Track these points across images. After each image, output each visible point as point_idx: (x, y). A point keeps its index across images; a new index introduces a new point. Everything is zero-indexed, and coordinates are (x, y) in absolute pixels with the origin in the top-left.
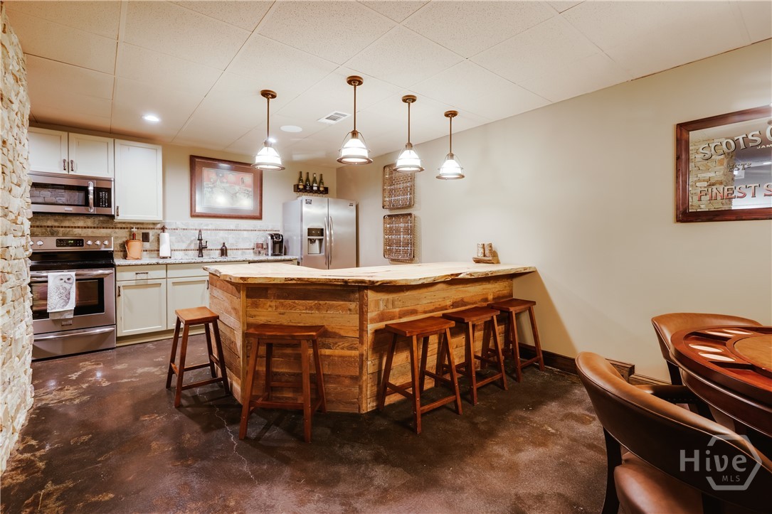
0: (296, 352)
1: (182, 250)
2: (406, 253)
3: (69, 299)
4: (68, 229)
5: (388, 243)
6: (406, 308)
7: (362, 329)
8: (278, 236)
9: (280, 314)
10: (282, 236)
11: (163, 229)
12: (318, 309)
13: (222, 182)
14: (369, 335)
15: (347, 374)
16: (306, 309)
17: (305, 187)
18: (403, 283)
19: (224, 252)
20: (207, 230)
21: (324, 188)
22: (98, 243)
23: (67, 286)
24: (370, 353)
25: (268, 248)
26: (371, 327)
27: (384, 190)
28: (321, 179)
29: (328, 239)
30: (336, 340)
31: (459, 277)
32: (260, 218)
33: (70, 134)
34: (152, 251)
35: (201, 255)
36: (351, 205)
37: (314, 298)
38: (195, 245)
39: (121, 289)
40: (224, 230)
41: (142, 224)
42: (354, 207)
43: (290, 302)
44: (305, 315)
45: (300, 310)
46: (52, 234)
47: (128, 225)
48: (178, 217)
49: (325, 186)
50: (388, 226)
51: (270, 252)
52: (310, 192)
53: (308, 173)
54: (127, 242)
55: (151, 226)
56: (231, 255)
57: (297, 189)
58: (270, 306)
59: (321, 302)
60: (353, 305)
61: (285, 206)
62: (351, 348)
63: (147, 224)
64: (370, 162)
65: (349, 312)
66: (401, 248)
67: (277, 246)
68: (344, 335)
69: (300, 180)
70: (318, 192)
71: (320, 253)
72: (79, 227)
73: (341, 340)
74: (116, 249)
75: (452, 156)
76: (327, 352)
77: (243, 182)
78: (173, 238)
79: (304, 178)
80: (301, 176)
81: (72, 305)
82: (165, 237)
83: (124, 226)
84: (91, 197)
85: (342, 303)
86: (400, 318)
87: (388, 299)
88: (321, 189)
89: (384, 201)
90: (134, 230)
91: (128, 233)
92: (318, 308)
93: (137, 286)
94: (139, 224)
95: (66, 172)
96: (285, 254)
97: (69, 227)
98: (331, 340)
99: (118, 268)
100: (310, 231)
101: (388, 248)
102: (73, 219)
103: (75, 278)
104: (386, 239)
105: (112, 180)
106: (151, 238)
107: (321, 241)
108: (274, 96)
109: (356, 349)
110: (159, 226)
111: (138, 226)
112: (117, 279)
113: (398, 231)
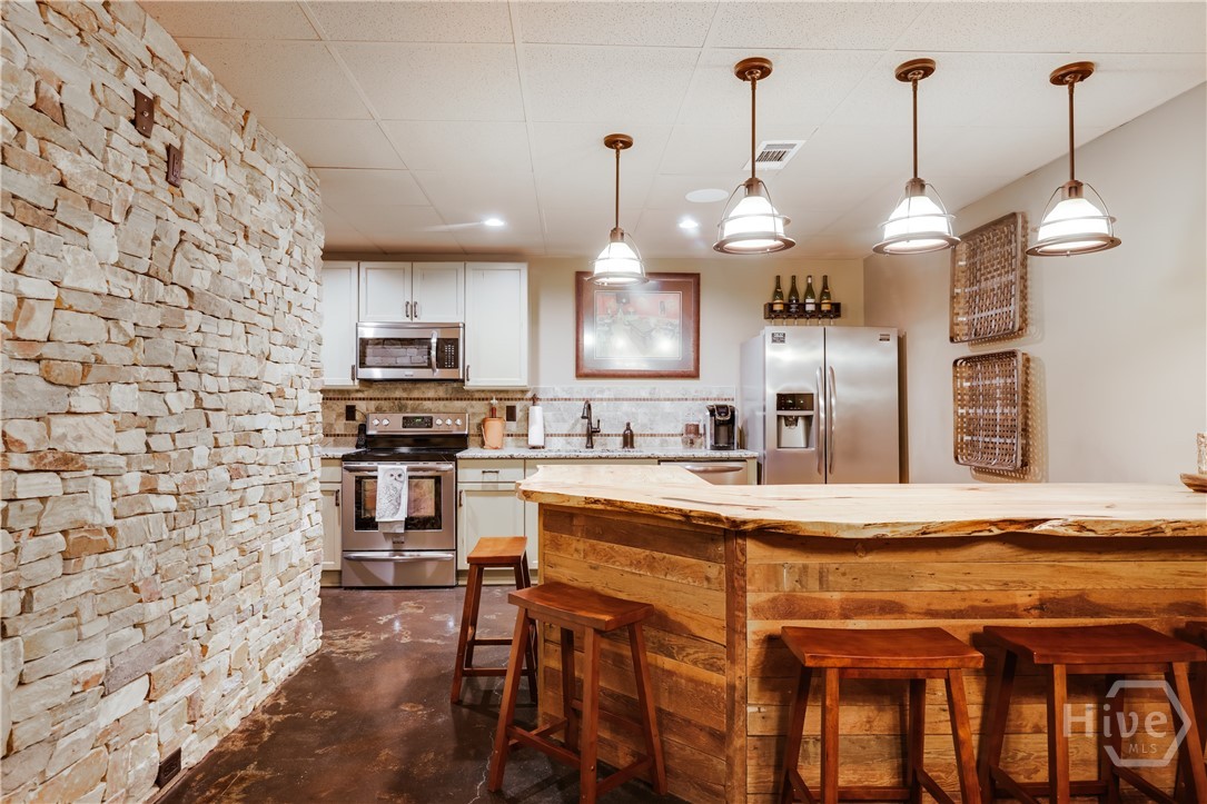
0: (615, 650)
1: (562, 435)
2: (1009, 452)
3: (399, 504)
4: (417, 402)
5: (966, 426)
6: (862, 596)
7: (734, 628)
8: (723, 409)
9: (591, 568)
10: (733, 412)
11: (534, 399)
12: (651, 567)
13: (626, 313)
14: (750, 644)
15: (703, 721)
16: (631, 565)
17: (787, 306)
18: (819, 531)
19: (628, 440)
20: (602, 400)
21: (832, 304)
22: (449, 422)
23: (397, 484)
24: (753, 687)
25: (705, 434)
26: (756, 628)
27: (953, 297)
28: (825, 286)
29: (822, 415)
30: (682, 641)
31: (1036, 529)
32: (695, 375)
33: (414, 264)
34: (519, 435)
35: (590, 445)
36: (885, 338)
37: (644, 545)
38: (581, 427)
39: (464, 495)
40: (630, 400)
41: (507, 392)
42: (893, 344)
43: (605, 545)
44: (630, 576)
45: (621, 564)
46: (401, 409)
47: (484, 395)
48: (557, 379)
49: (835, 299)
50: (966, 384)
51: (709, 441)
52: (801, 316)
53: (794, 278)
54: (484, 421)
55: (519, 396)
56: (643, 447)
57: (771, 313)
58: (576, 550)
59: (656, 554)
60: (715, 570)
61: (744, 348)
62: (711, 666)
63: (513, 391)
64: (789, 245)
65: (705, 583)
66: (997, 440)
67: (723, 430)
68: (698, 634)
69: (778, 293)
70: (818, 313)
71: (807, 446)
72: (429, 399)
73: (693, 642)
74: (472, 432)
75: (1075, 189)
76: (667, 663)
77: (663, 309)
78: (549, 415)
79: (786, 287)
80: (778, 286)
81: (402, 516)
82: (537, 412)
83: (483, 396)
84: (433, 353)
85: (694, 561)
86: (845, 616)
87: (805, 568)
88: (825, 307)
89: (953, 325)
90: (494, 402)
91: (488, 407)
92: (651, 565)
93: (484, 493)
94: (502, 393)
95: (408, 320)
96: (742, 446)
97: (418, 399)
98: (673, 640)
99: (459, 461)
100: (785, 401)
101: (966, 438)
102: (423, 386)
103: (406, 475)
104: (962, 417)
105: (461, 325)
106: (519, 414)
107: (808, 419)
108: (628, 144)
109: (720, 670)
110: (529, 395)
111: (499, 396)
112: (459, 480)
113: (988, 396)
